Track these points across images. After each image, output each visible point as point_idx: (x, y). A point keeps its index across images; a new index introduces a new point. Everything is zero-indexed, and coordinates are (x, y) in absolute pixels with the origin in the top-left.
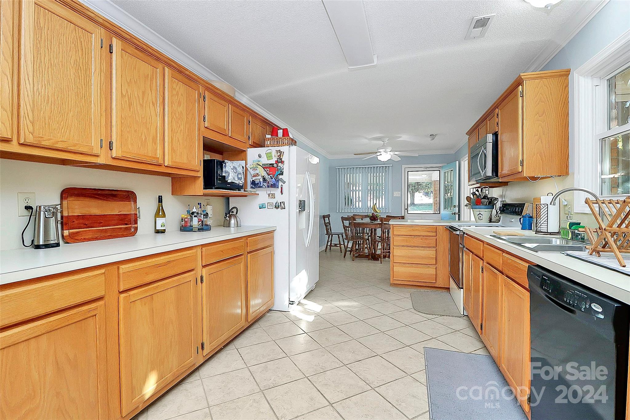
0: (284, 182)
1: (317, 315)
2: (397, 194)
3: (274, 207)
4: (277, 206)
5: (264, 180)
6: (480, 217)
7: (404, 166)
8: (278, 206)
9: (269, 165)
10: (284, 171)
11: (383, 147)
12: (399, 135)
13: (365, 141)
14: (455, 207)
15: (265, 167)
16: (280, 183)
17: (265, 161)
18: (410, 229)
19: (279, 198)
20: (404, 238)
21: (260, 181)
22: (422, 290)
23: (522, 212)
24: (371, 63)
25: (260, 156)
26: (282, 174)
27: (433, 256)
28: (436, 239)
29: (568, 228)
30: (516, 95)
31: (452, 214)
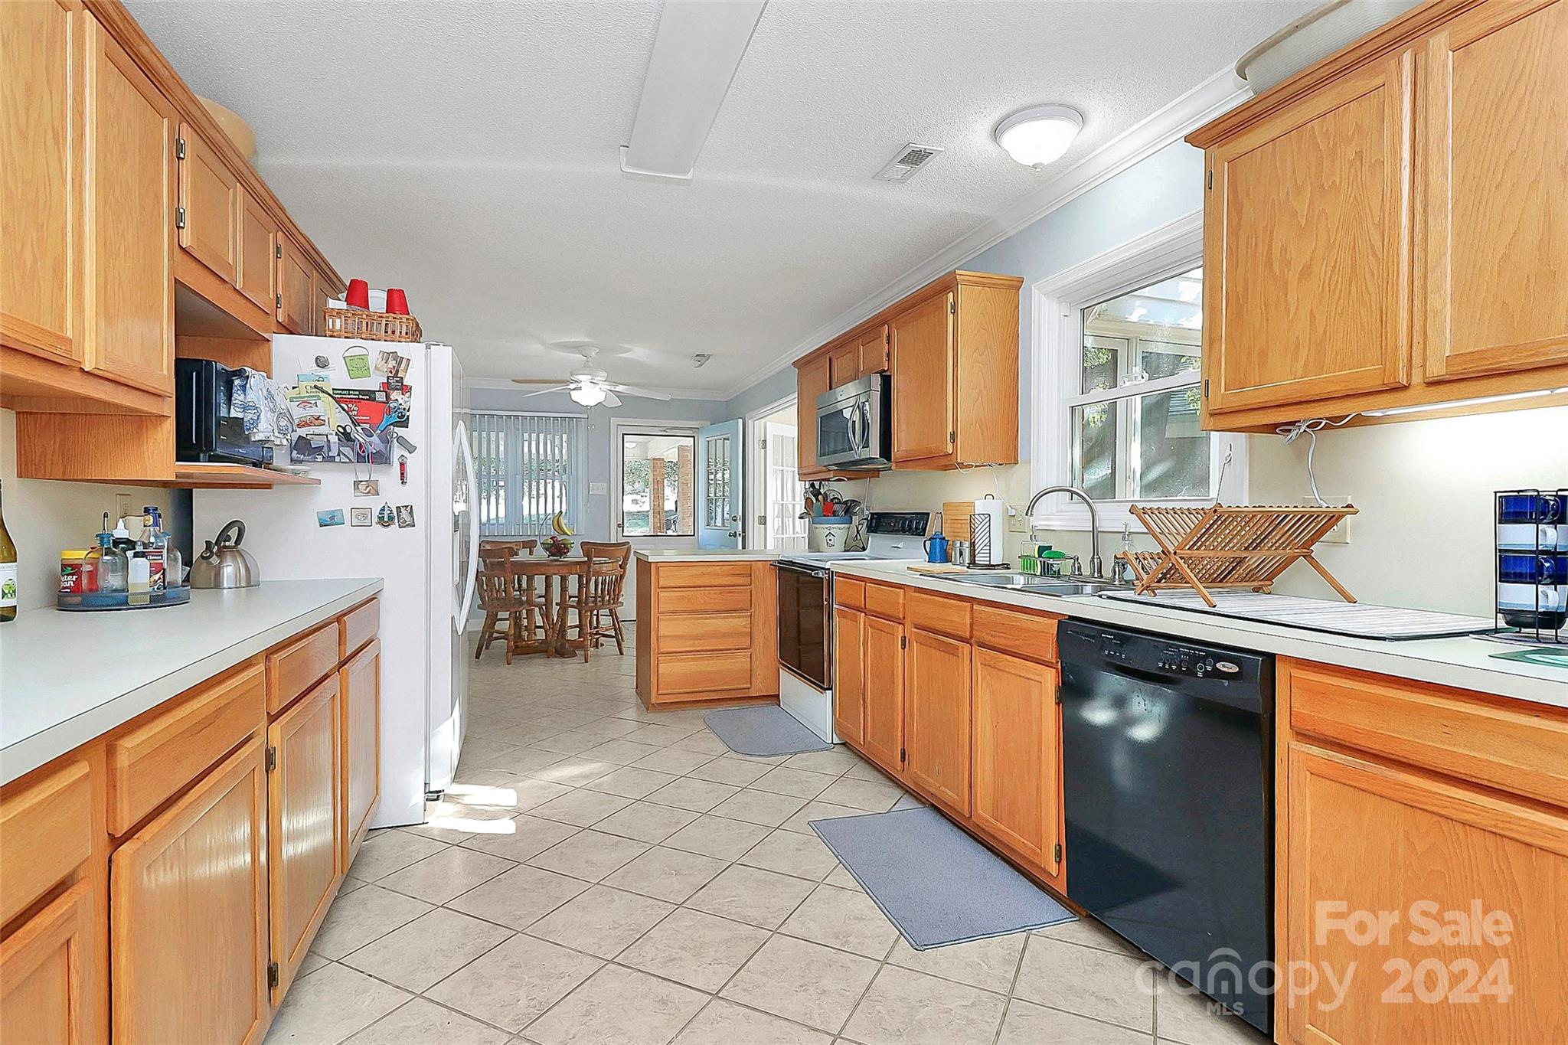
0: (411, 449)
1: (516, 814)
2: (598, 488)
3: (375, 519)
4: (386, 519)
5: (346, 436)
6: (830, 540)
7: (614, 421)
8: (391, 519)
9: (358, 393)
10: (412, 415)
11: (586, 368)
12: (626, 346)
13: (536, 348)
14: (735, 521)
15: (341, 397)
16: (397, 452)
17: (338, 377)
18: (696, 571)
19: (392, 493)
20: (682, 594)
21: (328, 441)
22: (721, 708)
23: (924, 530)
24: (681, 173)
25: (321, 363)
26: (404, 423)
27: (745, 629)
28: (751, 592)
29: (1037, 556)
30: (942, 307)
31: (730, 536)
